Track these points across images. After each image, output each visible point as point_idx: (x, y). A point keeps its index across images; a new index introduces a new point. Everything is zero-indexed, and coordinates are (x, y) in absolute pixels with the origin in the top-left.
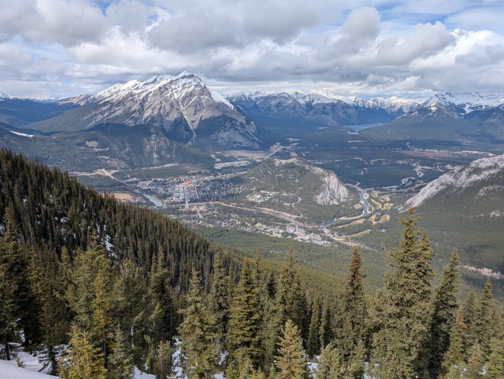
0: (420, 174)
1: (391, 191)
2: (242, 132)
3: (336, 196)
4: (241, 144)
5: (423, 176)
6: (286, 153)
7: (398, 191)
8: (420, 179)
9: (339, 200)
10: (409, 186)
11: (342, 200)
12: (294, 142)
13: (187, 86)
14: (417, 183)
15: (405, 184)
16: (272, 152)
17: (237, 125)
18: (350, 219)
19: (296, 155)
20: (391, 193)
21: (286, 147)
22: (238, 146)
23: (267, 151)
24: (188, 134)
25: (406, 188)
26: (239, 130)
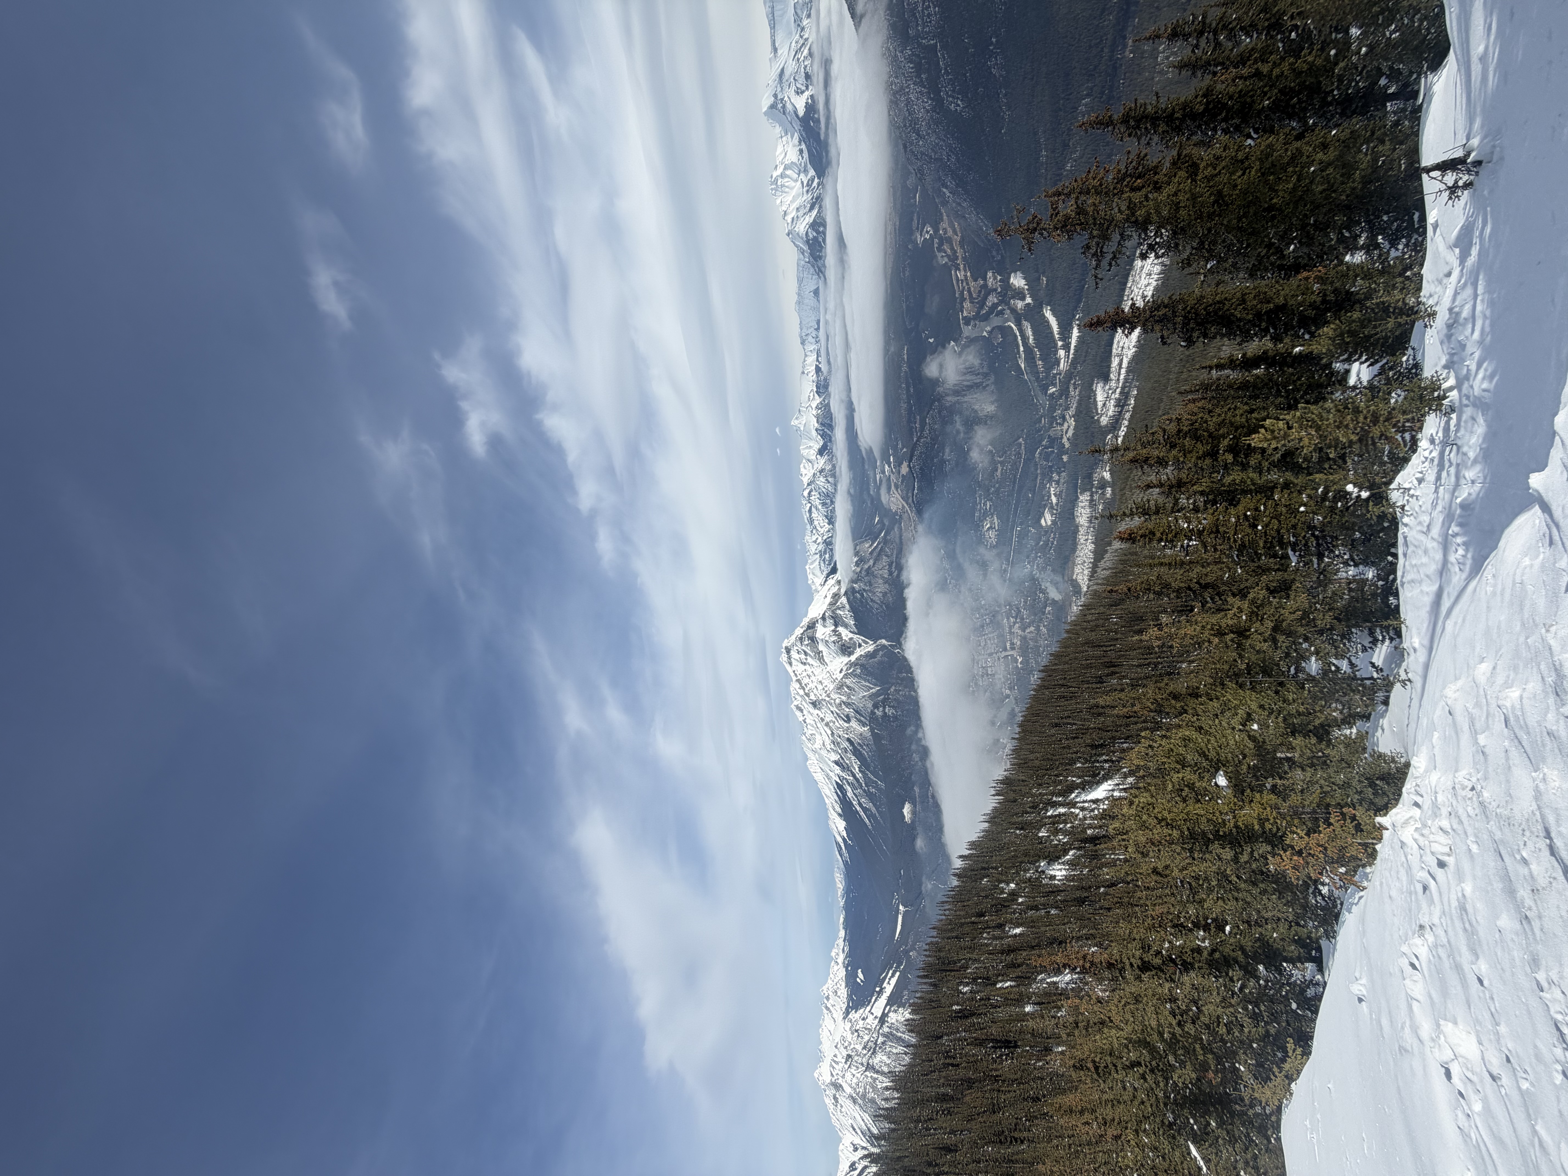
0: (927, 232)
1: (962, 281)
2: (871, 562)
3: (978, 381)
4: (892, 563)
5: (931, 226)
6: (902, 482)
7: (962, 266)
8: (936, 230)
9: (986, 375)
10: (952, 249)
11: (985, 370)
12: (883, 472)
13: (803, 656)
14: (945, 233)
15: (948, 256)
16: (903, 507)
17: (860, 572)
18: (1022, 349)
19: (905, 464)
20: (966, 279)
21: (893, 485)
22: (896, 568)
23: (901, 516)
24: (881, 653)
25: (956, 252)
26: (869, 567)
